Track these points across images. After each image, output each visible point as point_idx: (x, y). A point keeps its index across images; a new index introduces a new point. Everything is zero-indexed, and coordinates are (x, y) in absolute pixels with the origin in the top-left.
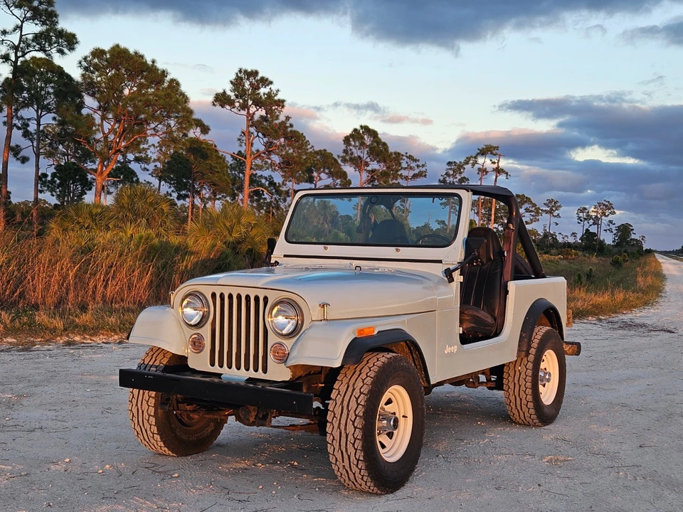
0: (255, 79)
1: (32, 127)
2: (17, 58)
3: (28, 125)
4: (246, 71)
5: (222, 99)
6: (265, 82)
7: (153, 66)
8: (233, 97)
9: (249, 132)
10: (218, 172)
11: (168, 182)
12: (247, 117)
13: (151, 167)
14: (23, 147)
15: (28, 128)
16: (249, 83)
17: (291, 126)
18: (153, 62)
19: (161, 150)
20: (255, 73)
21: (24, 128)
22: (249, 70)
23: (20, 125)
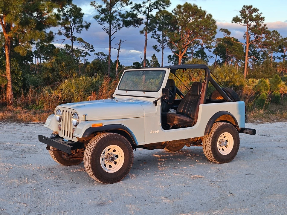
0: (251, 9)
1: (161, 38)
2: (149, 12)
3: (159, 37)
4: (246, 6)
5: (236, 20)
6: (256, 10)
7: (200, 9)
8: (241, 18)
9: (248, 33)
10: (237, 51)
11: (220, 56)
12: (247, 26)
13: (213, 50)
14: (158, 46)
15: (160, 38)
16: (248, 11)
17: (267, 28)
18: (200, 8)
19: (217, 43)
20: (251, 7)
21: (158, 39)
22: (248, 6)
23: (157, 37)
